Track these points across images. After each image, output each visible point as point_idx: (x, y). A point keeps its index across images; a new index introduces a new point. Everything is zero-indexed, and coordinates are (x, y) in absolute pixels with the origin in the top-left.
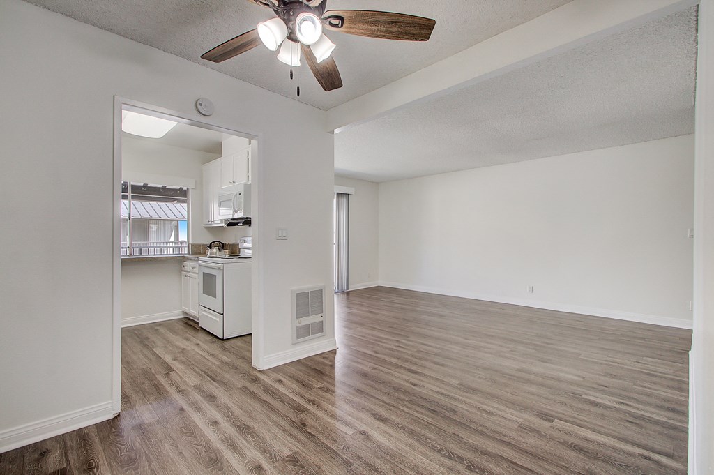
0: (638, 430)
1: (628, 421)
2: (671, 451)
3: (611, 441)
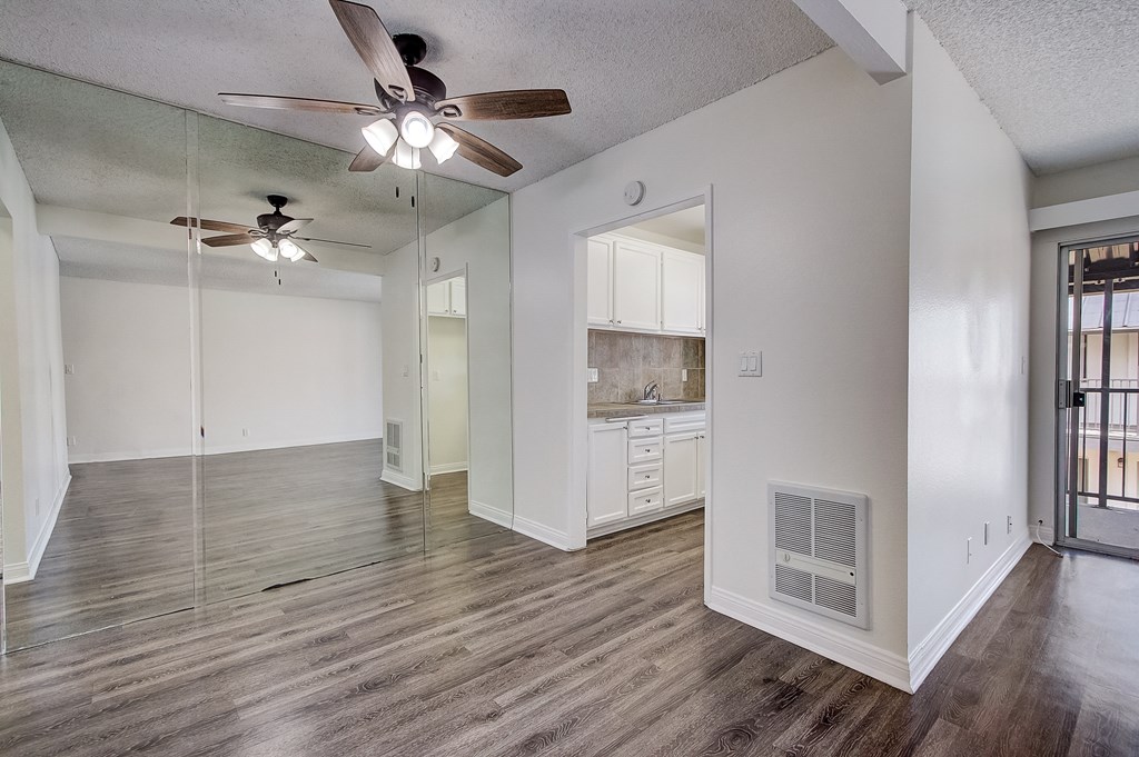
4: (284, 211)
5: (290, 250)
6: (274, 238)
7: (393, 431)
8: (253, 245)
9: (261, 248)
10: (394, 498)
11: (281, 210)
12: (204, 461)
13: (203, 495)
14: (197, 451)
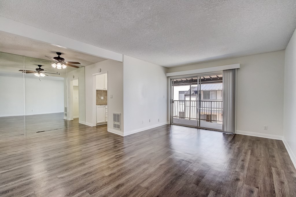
0: (16, 174)
1: (22, 174)
2: (2, 175)
3: (22, 166)
4: (41, 68)
5: (42, 75)
6: (39, 73)
7: (66, 109)
8: (35, 74)
9: (36, 74)
10: (66, 122)
11: (40, 67)
12: (26, 116)
13: (26, 122)
14: (25, 115)
